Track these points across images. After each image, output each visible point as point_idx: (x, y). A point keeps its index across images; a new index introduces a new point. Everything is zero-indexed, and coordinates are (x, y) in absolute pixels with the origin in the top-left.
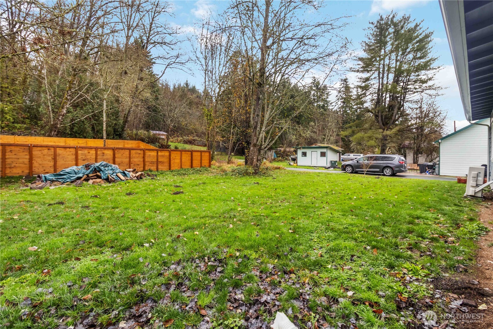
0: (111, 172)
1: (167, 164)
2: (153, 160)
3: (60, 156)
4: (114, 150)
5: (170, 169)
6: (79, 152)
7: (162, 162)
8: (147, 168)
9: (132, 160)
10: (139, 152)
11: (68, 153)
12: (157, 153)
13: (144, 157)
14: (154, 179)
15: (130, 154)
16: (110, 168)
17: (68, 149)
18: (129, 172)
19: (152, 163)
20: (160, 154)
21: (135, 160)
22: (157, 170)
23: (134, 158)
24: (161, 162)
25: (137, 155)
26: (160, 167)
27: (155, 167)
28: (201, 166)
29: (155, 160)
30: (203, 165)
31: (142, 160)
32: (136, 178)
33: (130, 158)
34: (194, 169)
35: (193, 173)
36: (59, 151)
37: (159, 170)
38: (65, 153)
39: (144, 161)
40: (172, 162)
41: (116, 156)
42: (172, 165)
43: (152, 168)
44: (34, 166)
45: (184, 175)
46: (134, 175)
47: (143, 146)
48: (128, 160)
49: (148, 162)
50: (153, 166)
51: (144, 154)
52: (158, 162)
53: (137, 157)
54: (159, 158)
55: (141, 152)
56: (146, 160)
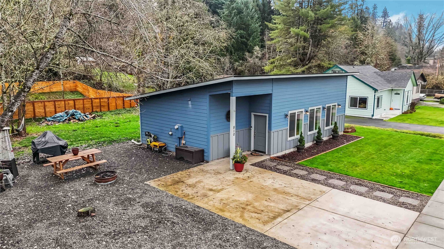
0: (79, 115)
1: (107, 107)
2: (98, 105)
3: (47, 106)
4: (74, 100)
5: (109, 110)
6: (56, 103)
7: (104, 106)
8: (94, 110)
9: (85, 106)
10: (89, 100)
11: (51, 104)
12: (100, 100)
13: (92, 103)
14: (101, 118)
15: (83, 102)
16: (79, 113)
17: (50, 102)
18: (87, 114)
19: (97, 107)
20: (101, 100)
21: (87, 105)
22: (101, 111)
23: (86, 104)
24: (102, 106)
25: (88, 102)
26: (102, 109)
27: (99, 110)
28: (131, 107)
29: (99, 105)
30: (132, 106)
31: (91, 105)
32: (92, 118)
33: (84, 104)
34: (126, 110)
35: (125, 113)
36: (46, 103)
37: (103, 111)
38: (49, 104)
39: (92, 106)
40: (110, 105)
41: (76, 104)
42: (110, 107)
43: (97, 110)
44: (36, 112)
45: (119, 114)
46: (91, 116)
47: (81, 85)
48: (82, 106)
49: (95, 106)
50: (98, 109)
51: (92, 101)
52: (101, 106)
53: (88, 104)
54: (101, 103)
55: (90, 100)
56: (94, 105)
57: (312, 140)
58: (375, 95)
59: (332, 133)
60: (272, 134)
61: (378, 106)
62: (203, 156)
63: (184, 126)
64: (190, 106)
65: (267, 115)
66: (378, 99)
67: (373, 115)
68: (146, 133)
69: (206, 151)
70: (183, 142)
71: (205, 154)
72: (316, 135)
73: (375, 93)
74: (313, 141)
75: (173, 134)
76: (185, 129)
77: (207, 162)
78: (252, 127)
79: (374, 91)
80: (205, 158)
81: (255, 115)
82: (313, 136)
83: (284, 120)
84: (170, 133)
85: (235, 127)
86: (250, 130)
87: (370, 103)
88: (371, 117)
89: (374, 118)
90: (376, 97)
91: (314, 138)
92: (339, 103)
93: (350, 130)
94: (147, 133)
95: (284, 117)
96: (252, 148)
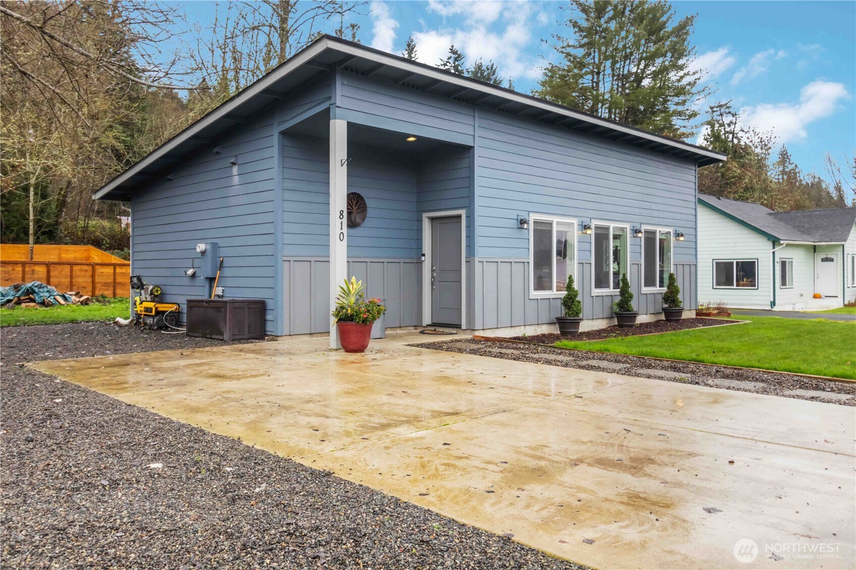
0: (47, 294)
2: (108, 281)
4: (48, 265)
7: (122, 285)
8: (97, 293)
9: (74, 280)
10: (85, 267)
12: (115, 270)
13: (93, 276)
15: (71, 271)
16: (45, 289)
18: (71, 295)
19: (106, 284)
20: (118, 270)
21: (80, 280)
22: (114, 295)
23: (78, 276)
24: (120, 283)
25: (83, 273)
26: (119, 291)
27: (111, 292)
29: (111, 280)
31: (90, 280)
32: (79, 303)
33: (71, 277)
37: (119, 296)
39: (93, 282)
41: (52, 274)
43: (106, 293)
46: (78, 299)
47: (98, 256)
48: (68, 280)
49: (99, 283)
50: (107, 290)
51: (94, 271)
52: (115, 284)
53: (83, 276)
54: (117, 277)
55: (90, 268)
56: (97, 280)
57: (607, 312)
58: (774, 253)
59: (666, 306)
60: (478, 267)
61: (784, 283)
62: (264, 321)
63: (221, 243)
64: (236, 180)
65: (463, 212)
66: (783, 264)
67: (773, 304)
68: (131, 281)
69: (270, 304)
70: (218, 291)
71: (269, 317)
72: (618, 299)
73: (774, 248)
74: (611, 318)
75: (197, 275)
76: (223, 252)
77: (275, 338)
78: (424, 255)
79: (771, 244)
80: (269, 327)
81: (432, 219)
82: (608, 302)
83: (516, 233)
84: (190, 272)
85: (345, 214)
86: (420, 263)
87: (765, 273)
88: (769, 308)
89: (776, 309)
90: (777, 259)
91: (612, 308)
92: (680, 230)
93: (715, 312)
94: (135, 280)
95: (514, 224)
96: (427, 319)
